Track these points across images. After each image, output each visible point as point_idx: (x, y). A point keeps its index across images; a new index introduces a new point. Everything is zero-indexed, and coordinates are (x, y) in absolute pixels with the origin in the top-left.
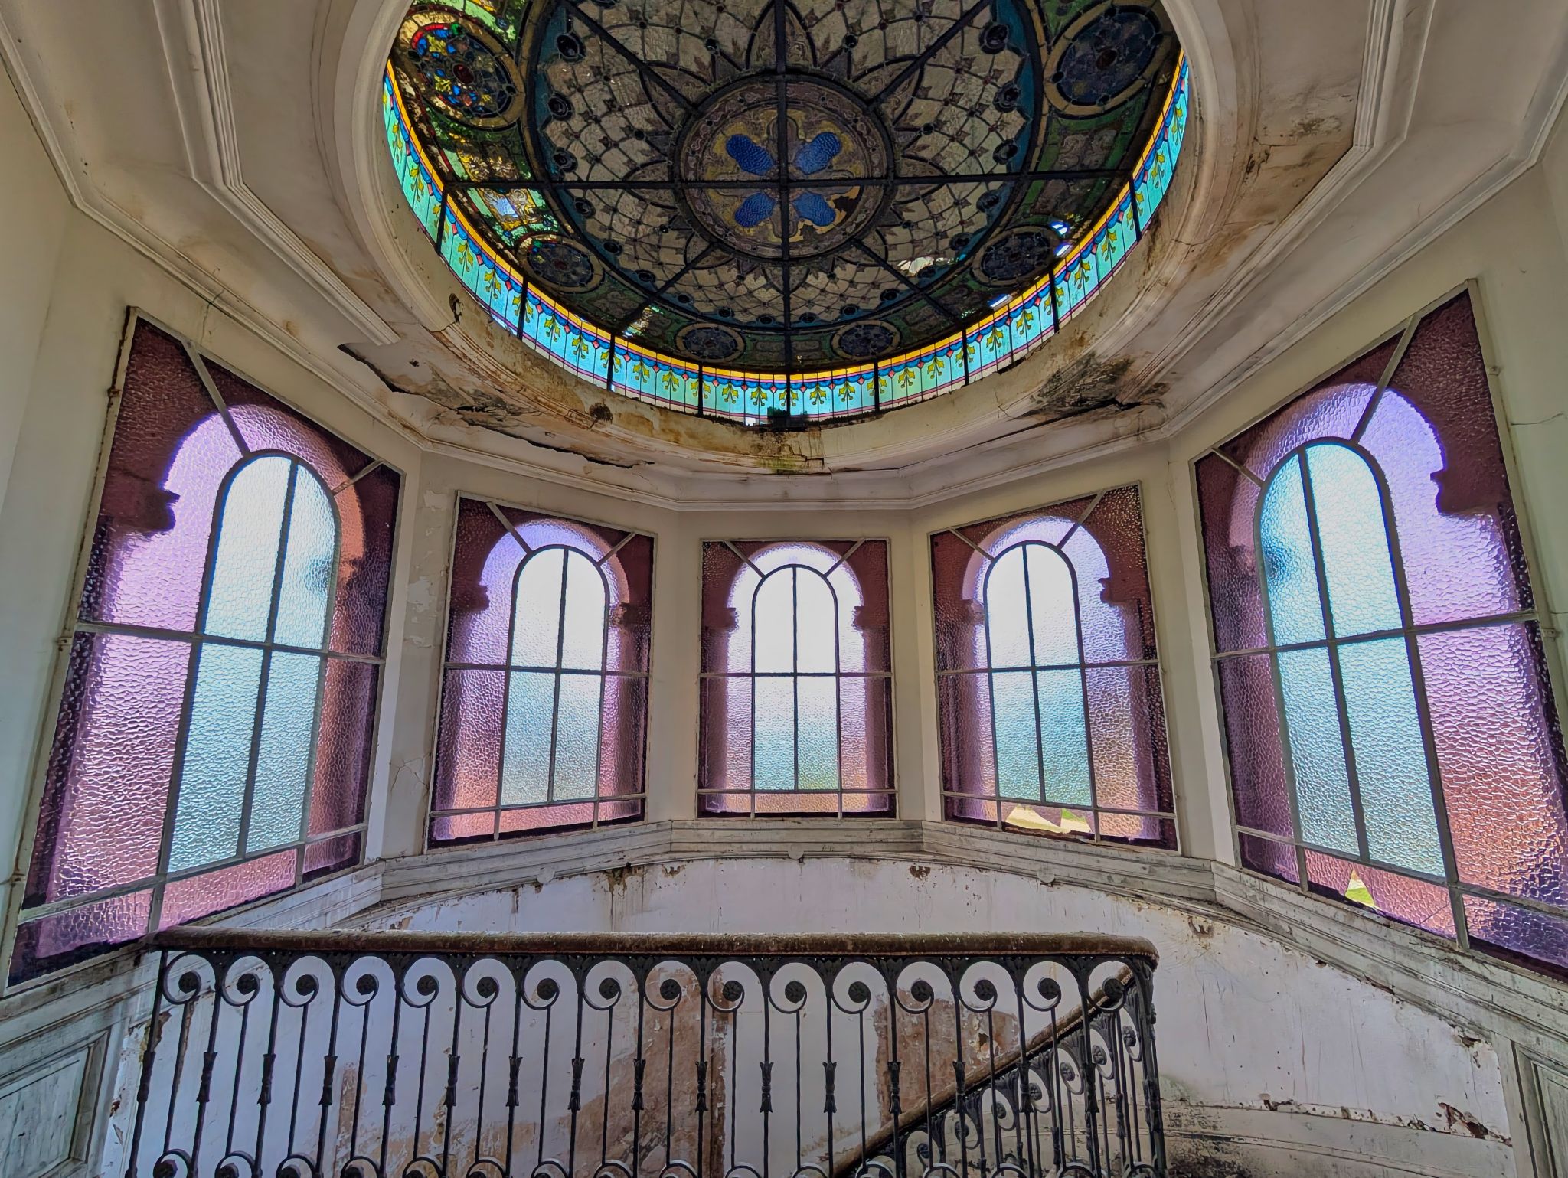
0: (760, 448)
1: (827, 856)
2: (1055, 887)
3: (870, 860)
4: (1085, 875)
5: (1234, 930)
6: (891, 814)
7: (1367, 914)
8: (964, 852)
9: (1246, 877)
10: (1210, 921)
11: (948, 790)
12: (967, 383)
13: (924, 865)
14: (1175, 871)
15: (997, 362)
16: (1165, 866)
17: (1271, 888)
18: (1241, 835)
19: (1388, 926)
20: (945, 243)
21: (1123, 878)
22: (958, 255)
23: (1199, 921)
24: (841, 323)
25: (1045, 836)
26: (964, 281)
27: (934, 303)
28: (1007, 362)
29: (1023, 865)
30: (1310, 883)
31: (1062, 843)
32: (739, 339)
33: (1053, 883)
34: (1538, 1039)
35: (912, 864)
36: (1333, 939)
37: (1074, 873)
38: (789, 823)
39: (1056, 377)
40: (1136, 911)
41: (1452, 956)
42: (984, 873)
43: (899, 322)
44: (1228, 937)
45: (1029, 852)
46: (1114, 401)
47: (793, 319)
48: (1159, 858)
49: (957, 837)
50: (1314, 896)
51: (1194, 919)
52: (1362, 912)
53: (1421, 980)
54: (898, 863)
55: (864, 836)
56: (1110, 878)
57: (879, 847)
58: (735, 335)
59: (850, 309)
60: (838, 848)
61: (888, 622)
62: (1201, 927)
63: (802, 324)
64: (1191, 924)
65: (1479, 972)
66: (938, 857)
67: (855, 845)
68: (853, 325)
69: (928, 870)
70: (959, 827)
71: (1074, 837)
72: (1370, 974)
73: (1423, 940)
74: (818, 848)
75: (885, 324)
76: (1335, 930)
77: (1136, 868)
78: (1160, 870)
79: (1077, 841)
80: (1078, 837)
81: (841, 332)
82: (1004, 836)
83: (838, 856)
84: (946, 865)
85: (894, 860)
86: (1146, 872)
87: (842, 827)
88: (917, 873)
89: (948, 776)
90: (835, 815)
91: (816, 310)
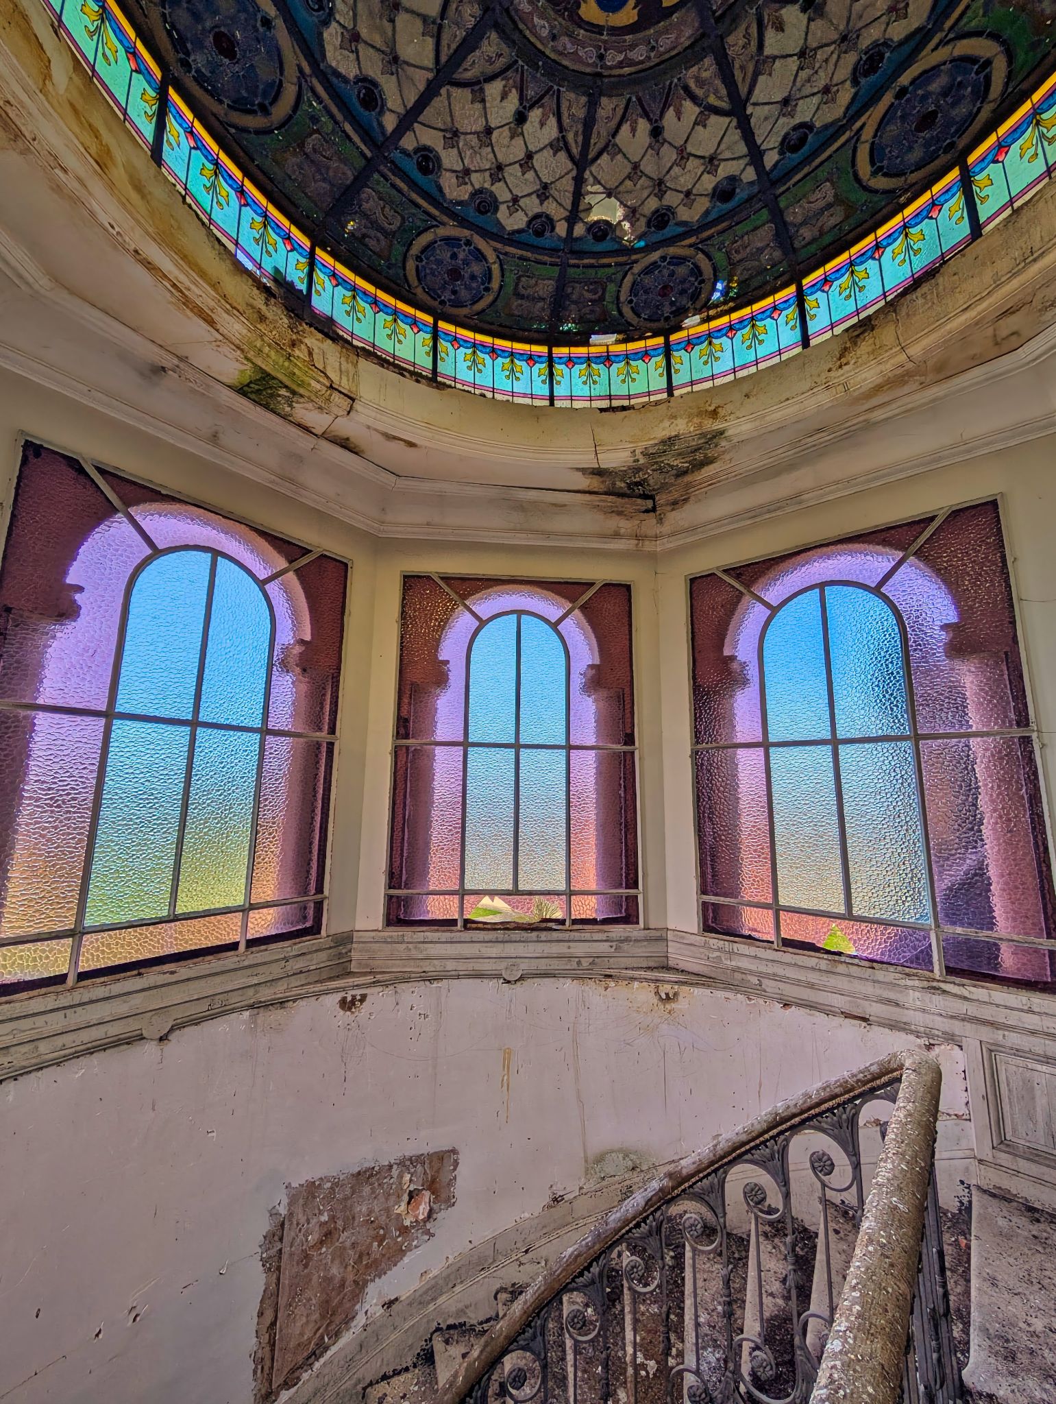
0: (262, 318)
1: (213, 1017)
2: (519, 984)
3: (282, 1003)
4: (555, 965)
5: (697, 991)
6: (315, 930)
7: (848, 960)
8: (412, 962)
9: (712, 941)
10: (676, 987)
11: (394, 888)
12: (552, 404)
13: (358, 992)
14: (636, 944)
15: (591, 399)
16: (630, 941)
17: (742, 948)
18: (704, 903)
19: (873, 968)
20: (652, 204)
21: (591, 959)
22: (640, 238)
23: (665, 989)
24: (453, 215)
25: (514, 929)
26: (610, 279)
27: (562, 283)
28: (604, 404)
29: (487, 966)
30: (784, 940)
31: (534, 934)
32: (290, 91)
33: (521, 978)
34: (1004, 1036)
35: (342, 994)
36: (812, 986)
37: (543, 965)
38: (153, 977)
39: (669, 441)
40: (603, 992)
41: (935, 984)
42: (435, 985)
43: (510, 278)
44: (693, 998)
45: (494, 950)
46: (652, 498)
47: (408, 142)
48: (627, 934)
49: (404, 946)
50: (790, 950)
51: (661, 988)
52: (843, 959)
53: (903, 1007)
54: (322, 998)
55: (276, 971)
56: (579, 963)
57: (295, 981)
58: (291, 73)
59: (485, 203)
60: (234, 999)
61: (339, 669)
62: (667, 994)
63: (411, 167)
64: (657, 993)
65: (959, 993)
66: (379, 977)
67: (260, 988)
68: (466, 233)
69: (363, 998)
70: (408, 933)
71: (545, 925)
72: (847, 1008)
73: (908, 975)
74: (203, 1007)
75: (495, 268)
76: (813, 977)
77: (604, 948)
78: (625, 946)
79: (551, 929)
80: (550, 925)
81: (442, 232)
82: (468, 935)
83: (233, 1011)
84: (387, 986)
85: (317, 995)
86: (613, 950)
87: (246, 963)
88: (347, 1005)
89: (395, 871)
90: (234, 946)
91: (449, 159)
